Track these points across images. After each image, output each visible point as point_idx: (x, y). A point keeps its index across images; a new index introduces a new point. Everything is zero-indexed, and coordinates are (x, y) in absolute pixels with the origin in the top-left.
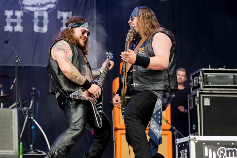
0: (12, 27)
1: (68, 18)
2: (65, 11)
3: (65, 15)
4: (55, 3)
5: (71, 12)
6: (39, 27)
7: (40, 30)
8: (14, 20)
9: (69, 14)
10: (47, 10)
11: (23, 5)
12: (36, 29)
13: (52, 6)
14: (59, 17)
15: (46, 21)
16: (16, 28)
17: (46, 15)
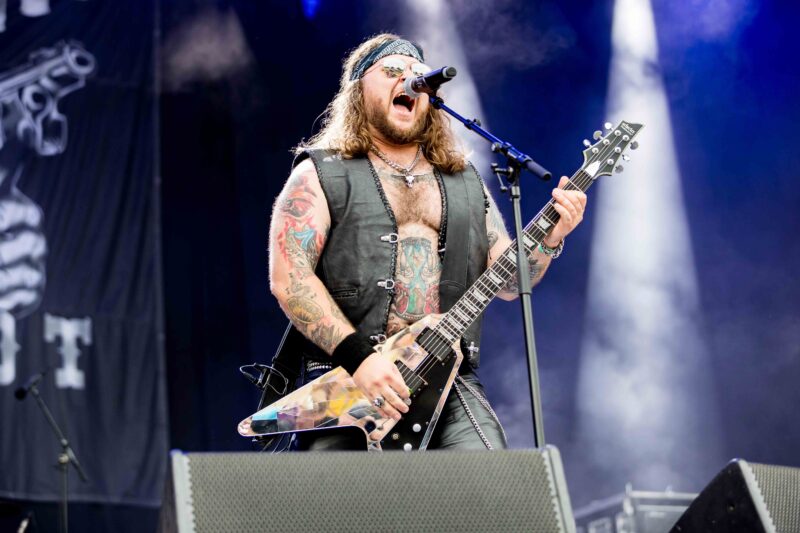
1: (79, 342)
2: (69, 317)
3: (69, 331)
4: (37, 289)
5: (87, 324)
9: (81, 328)
13: (27, 298)
14: (49, 337)
15: (9, 346)
17: (9, 326)
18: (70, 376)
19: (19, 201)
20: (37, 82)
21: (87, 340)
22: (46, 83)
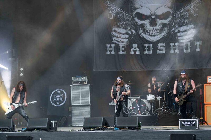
0: (173, 51)
1: (200, 44)
2: (198, 41)
3: (198, 43)
5: (201, 41)
6: (186, 50)
7: (187, 51)
8: (175, 47)
9: (200, 42)
10: (189, 41)
11: (178, 40)
12: (185, 51)
14: (195, 44)
15: (189, 47)
16: (175, 51)
17: (189, 44)
18: (198, 50)
19: (191, 24)
20: (194, 5)
21: (201, 44)
22: (195, 4)
